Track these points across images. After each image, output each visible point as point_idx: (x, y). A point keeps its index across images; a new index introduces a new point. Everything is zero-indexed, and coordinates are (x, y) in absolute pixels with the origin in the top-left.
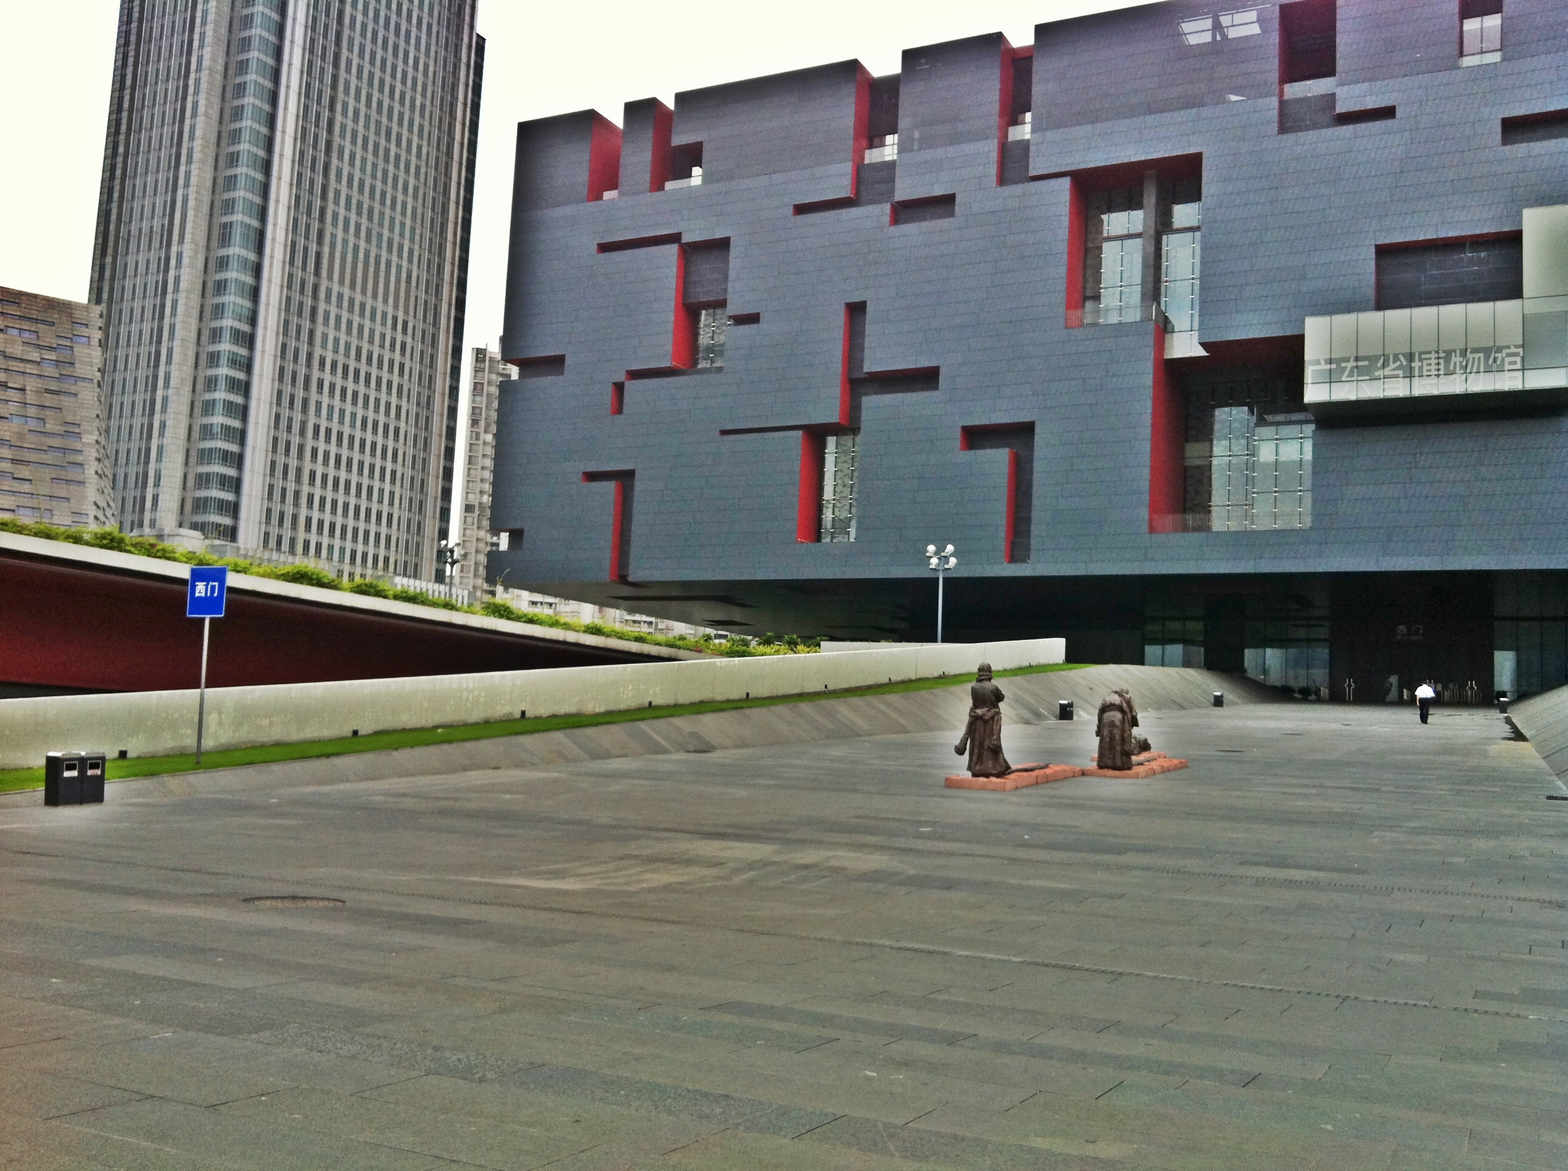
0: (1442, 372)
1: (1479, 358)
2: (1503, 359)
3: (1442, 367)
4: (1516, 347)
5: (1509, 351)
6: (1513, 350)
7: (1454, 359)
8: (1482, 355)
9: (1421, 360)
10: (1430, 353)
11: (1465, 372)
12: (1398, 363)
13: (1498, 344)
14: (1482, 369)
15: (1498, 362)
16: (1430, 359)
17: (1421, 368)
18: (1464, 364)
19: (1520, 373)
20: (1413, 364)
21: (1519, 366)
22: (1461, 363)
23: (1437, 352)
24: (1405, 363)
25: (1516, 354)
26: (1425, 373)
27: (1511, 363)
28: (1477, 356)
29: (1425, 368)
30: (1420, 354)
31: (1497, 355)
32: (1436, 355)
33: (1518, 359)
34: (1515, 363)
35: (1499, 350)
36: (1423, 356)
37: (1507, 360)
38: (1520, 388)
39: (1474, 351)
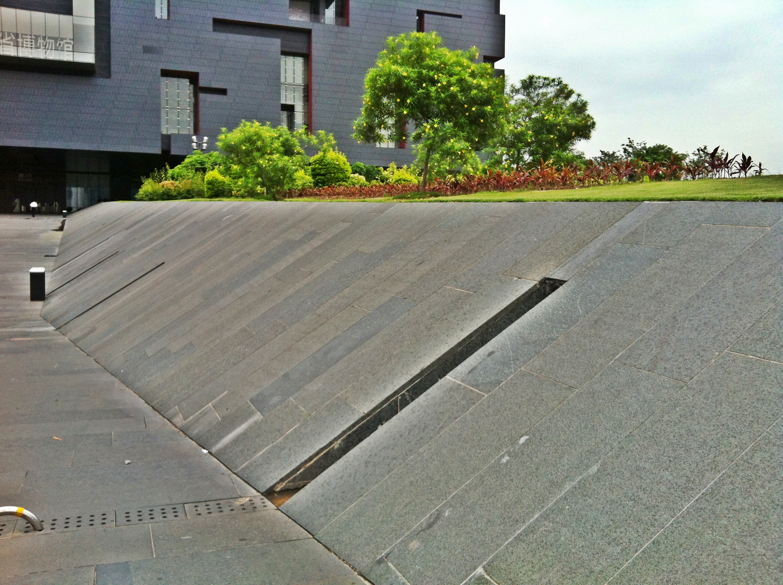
0: (33, 46)
1: (52, 42)
2: (64, 45)
3: (33, 43)
4: (70, 39)
5: (66, 41)
6: (68, 41)
7: (39, 41)
8: (53, 41)
9: (22, 38)
10: (27, 35)
11: (45, 49)
12: (10, 38)
13: (61, 36)
14: (53, 48)
15: (61, 46)
16: (27, 38)
17: (22, 43)
18: (45, 44)
19: (71, 53)
20: (18, 40)
21: (71, 49)
22: (43, 43)
23: (31, 35)
24: (14, 38)
25: (70, 43)
26: (25, 46)
27: (67, 47)
28: (51, 41)
29: (25, 43)
30: (22, 35)
31: (61, 42)
32: (30, 37)
33: (71, 46)
34: (69, 47)
35: (62, 39)
36: (24, 36)
37: (66, 45)
38: (72, 60)
39: (49, 38)
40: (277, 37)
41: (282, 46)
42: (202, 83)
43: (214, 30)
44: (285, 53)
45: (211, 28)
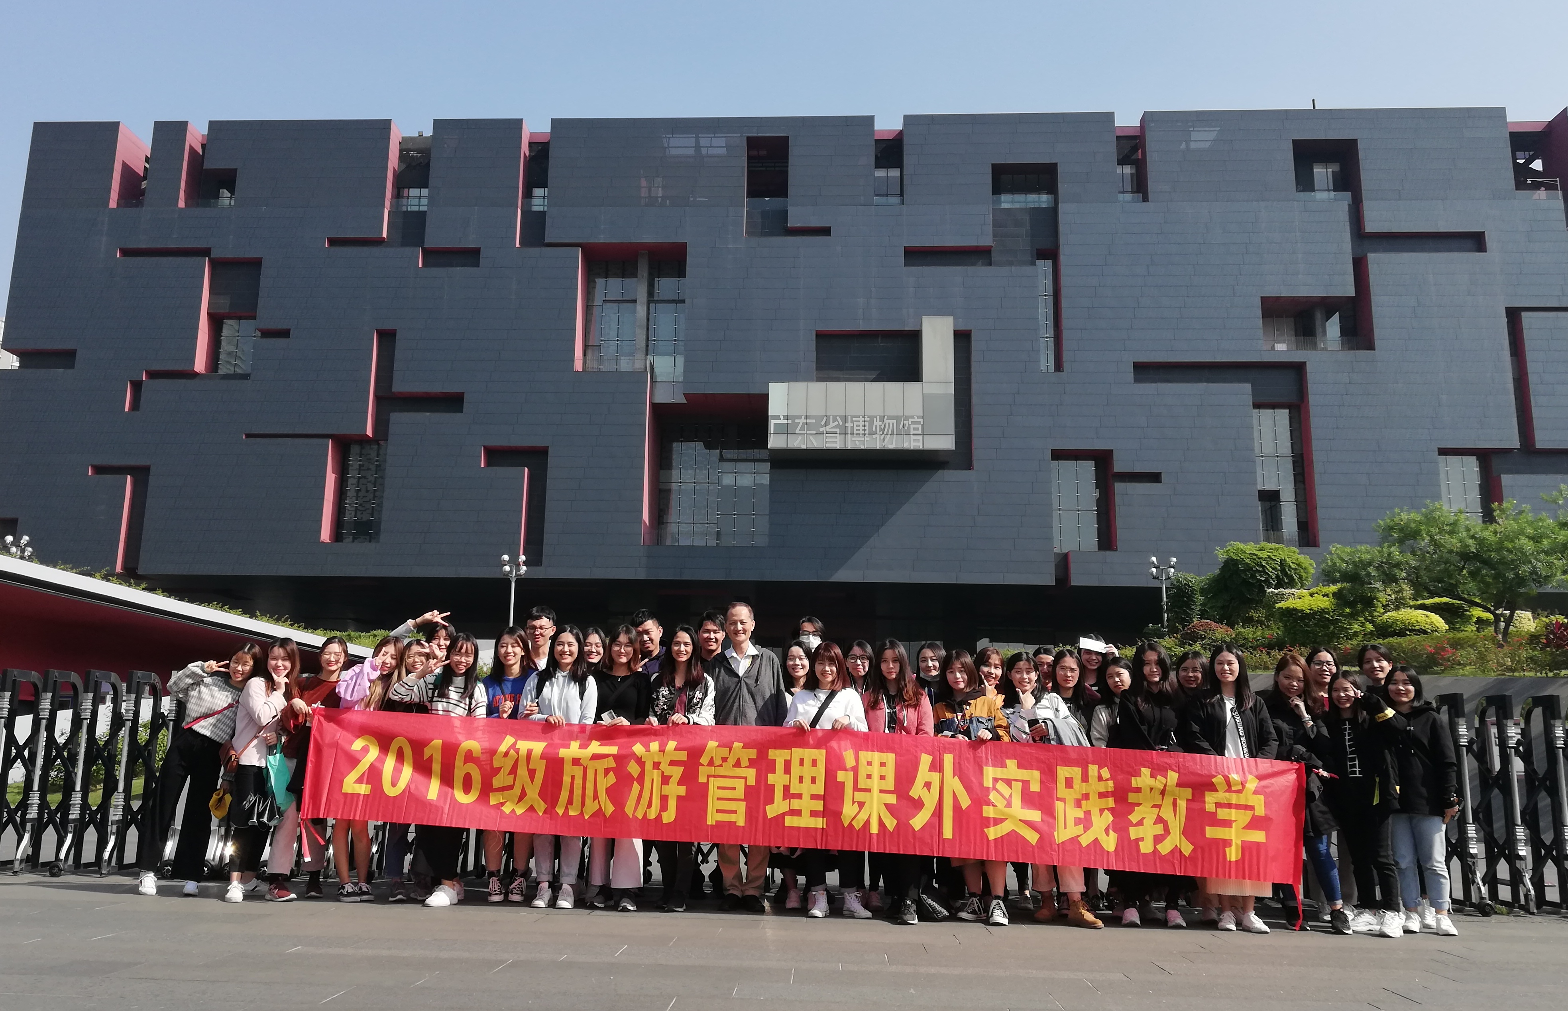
0: (867, 432)
1: (893, 424)
2: (909, 426)
3: (867, 428)
4: (918, 417)
5: (913, 420)
6: (916, 419)
7: (875, 423)
8: (895, 422)
9: (852, 422)
10: (859, 417)
11: (883, 433)
12: (837, 423)
13: (906, 414)
14: (895, 433)
15: (906, 428)
16: (859, 421)
17: (852, 428)
18: (883, 427)
19: (920, 438)
20: (847, 425)
21: (920, 431)
22: (880, 426)
23: (864, 417)
24: (841, 423)
25: (919, 423)
26: (855, 432)
27: (914, 429)
28: (891, 421)
29: (856, 428)
30: (852, 417)
31: (905, 422)
32: (863, 419)
33: (920, 427)
34: (917, 429)
35: (907, 418)
36: (854, 419)
37: (912, 426)
38: (921, 448)
39: (889, 418)
40: (1245, 381)
41: (1254, 395)
42: (1118, 467)
43: (1136, 380)
44: (1257, 406)
45: (1131, 376)
